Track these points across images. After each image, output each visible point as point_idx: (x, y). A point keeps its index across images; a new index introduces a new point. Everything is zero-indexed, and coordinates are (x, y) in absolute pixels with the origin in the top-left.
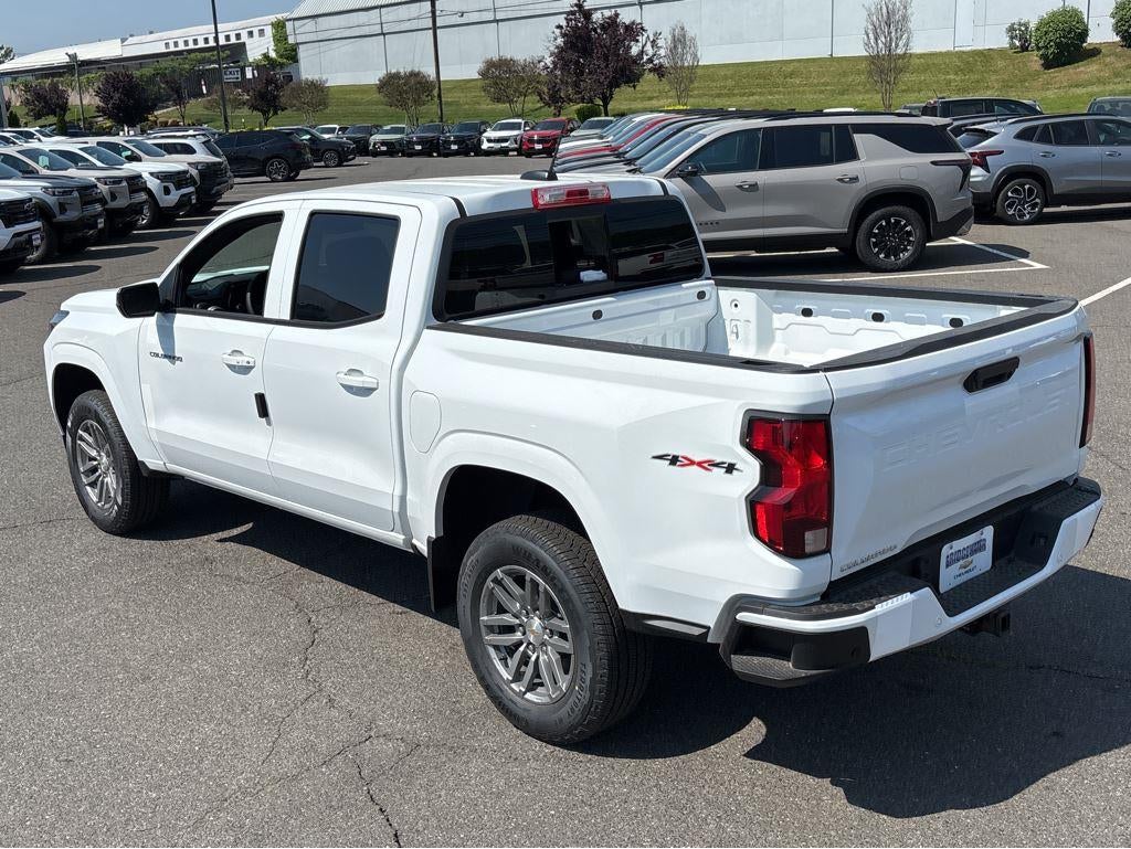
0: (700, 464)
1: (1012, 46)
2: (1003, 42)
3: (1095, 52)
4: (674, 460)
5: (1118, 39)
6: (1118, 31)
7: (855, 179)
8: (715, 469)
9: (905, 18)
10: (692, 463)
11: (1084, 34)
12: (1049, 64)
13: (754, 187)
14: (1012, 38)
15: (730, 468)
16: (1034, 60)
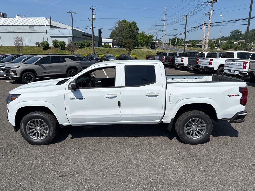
0: (234, 96)
1: (37, 46)
2: (35, 45)
3: (50, 48)
4: (230, 96)
5: (53, 46)
6: (53, 45)
7: (66, 65)
8: (236, 96)
9: (22, 40)
10: (232, 96)
11: (49, 45)
12: (44, 49)
13: (51, 66)
14: (36, 45)
15: (238, 95)
16: (41, 49)
